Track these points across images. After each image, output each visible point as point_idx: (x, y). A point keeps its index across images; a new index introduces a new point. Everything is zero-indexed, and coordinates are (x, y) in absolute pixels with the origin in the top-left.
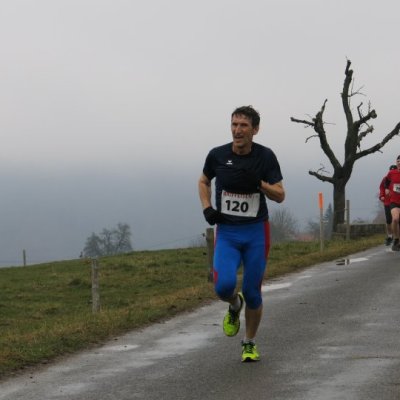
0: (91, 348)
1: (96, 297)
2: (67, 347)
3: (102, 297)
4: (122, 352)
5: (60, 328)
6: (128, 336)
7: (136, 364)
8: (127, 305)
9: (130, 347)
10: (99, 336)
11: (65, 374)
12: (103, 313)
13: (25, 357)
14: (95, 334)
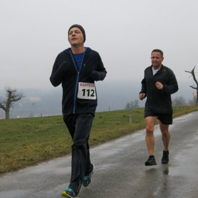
0: (130, 134)
1: (131, 120)
2: (123, 134)
4: (138, 136)
5: (121, 129)
6: (140, 131)
8: (139, 122)
9: (141, 134)
12: (133, 125)
13: (112, 136)
14: (131, 130)
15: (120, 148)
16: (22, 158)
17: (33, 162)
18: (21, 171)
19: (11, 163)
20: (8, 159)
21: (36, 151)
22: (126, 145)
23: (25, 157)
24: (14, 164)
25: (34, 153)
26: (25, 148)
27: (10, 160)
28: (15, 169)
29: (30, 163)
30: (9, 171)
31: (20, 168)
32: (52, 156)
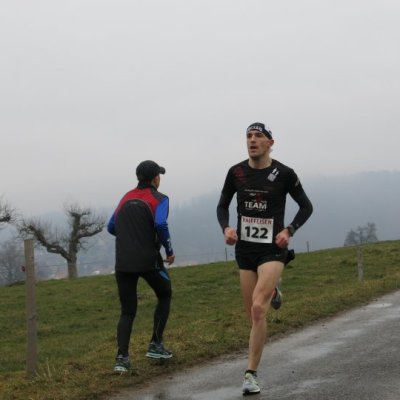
0: (360, 306)
1: (361, 272)
2: (345, 305)
3: (364, 272)
4: (382, 308)
5: (339, 293)
6: (384, 298)
7: (393, 317)
8: (381, 277)
9: (386, 305)
10: (365, 298)
11: (345, 323)
12: (366, 283)
13: (318, 312)
14: (363, 296)
15: (340, 339)
19: (87, 383)
20: (78, 374)
22: (354, 332)
27: (84, 376)
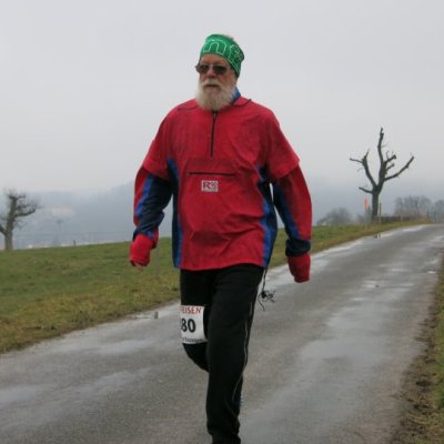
16: (34, 325)
17: (55, 332)
18: (31, 349)
21: (62, 311)
23: (40, 322)
24: (17, 337)
25: (58, 315)
26: (42, 306)
28: (19, 346)
29: (48, 334)
30: (8, 350)
31: (29, 343)
32: (92, 320)
